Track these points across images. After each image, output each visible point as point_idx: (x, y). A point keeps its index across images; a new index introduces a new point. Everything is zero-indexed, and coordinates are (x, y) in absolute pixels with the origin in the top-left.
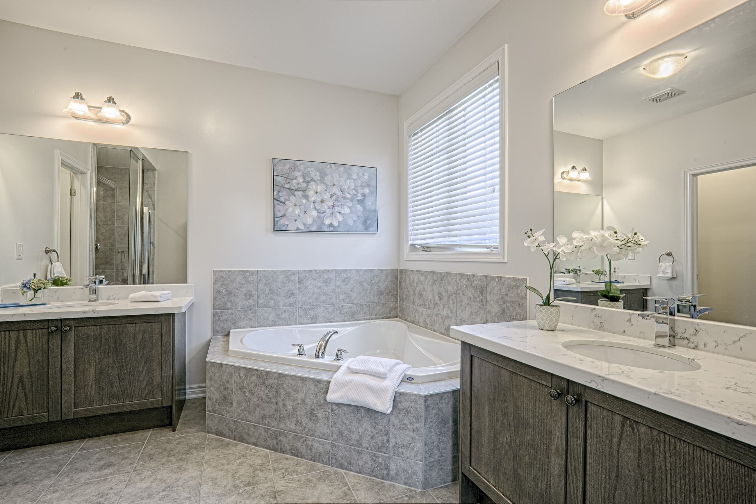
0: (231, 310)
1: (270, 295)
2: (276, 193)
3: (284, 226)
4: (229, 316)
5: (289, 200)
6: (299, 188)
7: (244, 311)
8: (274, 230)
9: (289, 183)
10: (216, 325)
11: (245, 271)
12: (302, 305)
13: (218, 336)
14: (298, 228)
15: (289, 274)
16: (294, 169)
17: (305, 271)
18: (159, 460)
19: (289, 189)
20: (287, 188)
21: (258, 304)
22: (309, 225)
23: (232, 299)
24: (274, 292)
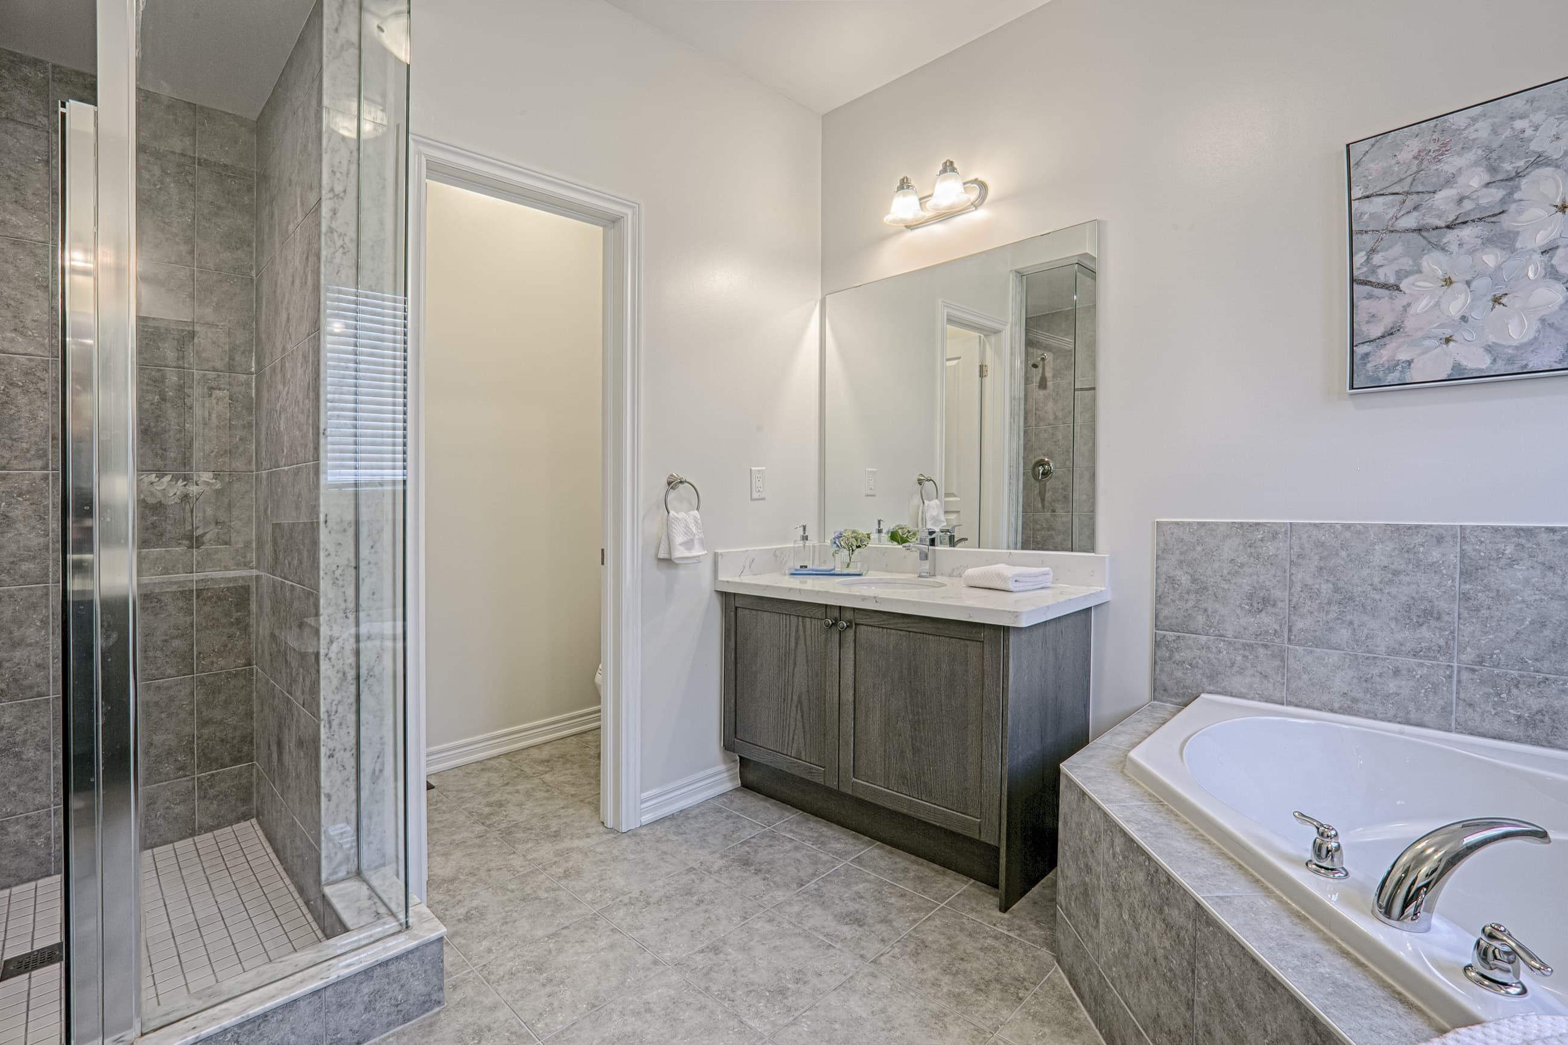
0: (1204, 638)
1: (1335, 608)
2: (1360, 258)
3: (1392, 369)
4: (1197, 652)
5: (1419, 271)
6: (1466, 213)
7: (1243, 645)
8: (1352, 387)
9: (1416, 208)
10: (1162, 670)
11: (1250, 525)
12: (1481, 663)
13: (1166, 702)
14: (1457, 367)
15: (1419, 539)
16: (1444, 149)
17: (1495, 530)
18: (925, 966)
19: (1419, 230)
20: (1407, 230)
21: (1290, 630)
22: (1517, 348)
23: (1209, 604)
24: (1350, 598)
